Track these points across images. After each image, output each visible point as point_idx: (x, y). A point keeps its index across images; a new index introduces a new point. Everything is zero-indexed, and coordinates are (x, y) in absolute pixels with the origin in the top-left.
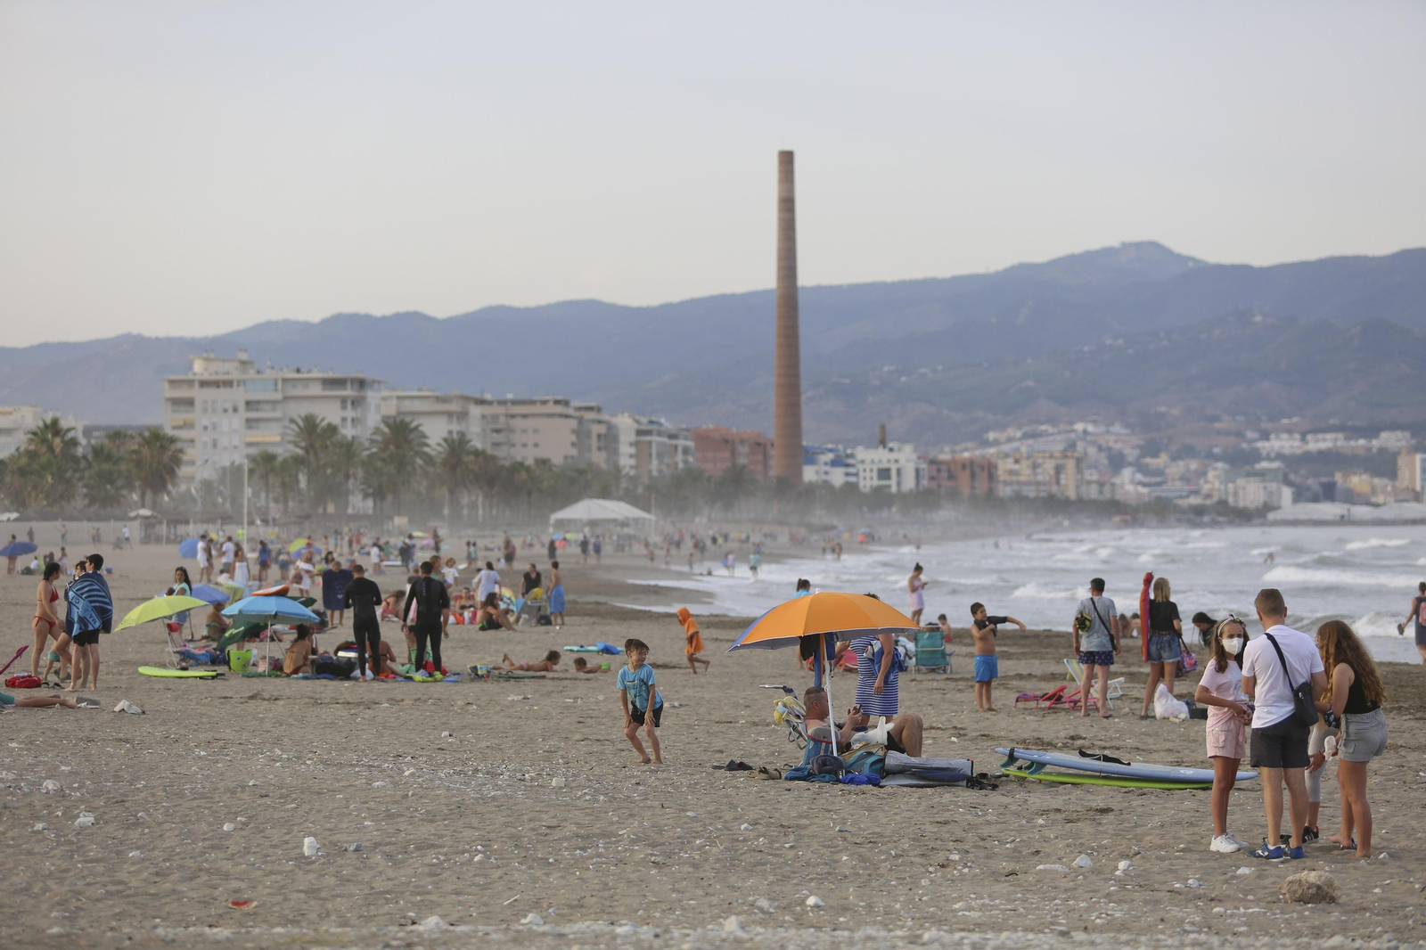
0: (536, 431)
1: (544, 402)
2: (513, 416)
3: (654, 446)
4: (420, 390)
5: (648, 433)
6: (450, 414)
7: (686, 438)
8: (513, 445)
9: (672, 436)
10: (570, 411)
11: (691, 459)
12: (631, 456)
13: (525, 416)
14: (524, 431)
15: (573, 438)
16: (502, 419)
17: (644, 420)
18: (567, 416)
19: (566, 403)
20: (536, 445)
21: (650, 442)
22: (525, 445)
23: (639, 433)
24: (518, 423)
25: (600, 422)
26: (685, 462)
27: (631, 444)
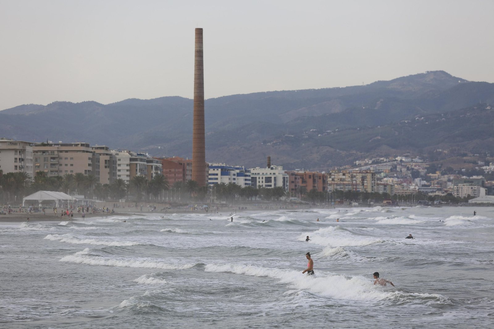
0: (72, 158)
1: (77, 145)
2: (61, 151)
3: (138, 165)
4: (2, 139)
5: (136, 160)
6: (16, 150)
7: (157, 162)
8: (61, 165)
9: (149, 161)
10: (90, 150)
11: (159, 172)
12: (127, 170)
13: (67, 151)
14: (66, 158)
15: (90, 162)
16: (56, 153)
17: (135, 154)
18: (87, 152)
19: (87, 146)
20: (72, 165)
21: (137, 164)
22: (66, 165)
23: (131, 160)
24: (63, 155)
25: (107, 154)
26: (156, 173)
27: (127, 165)
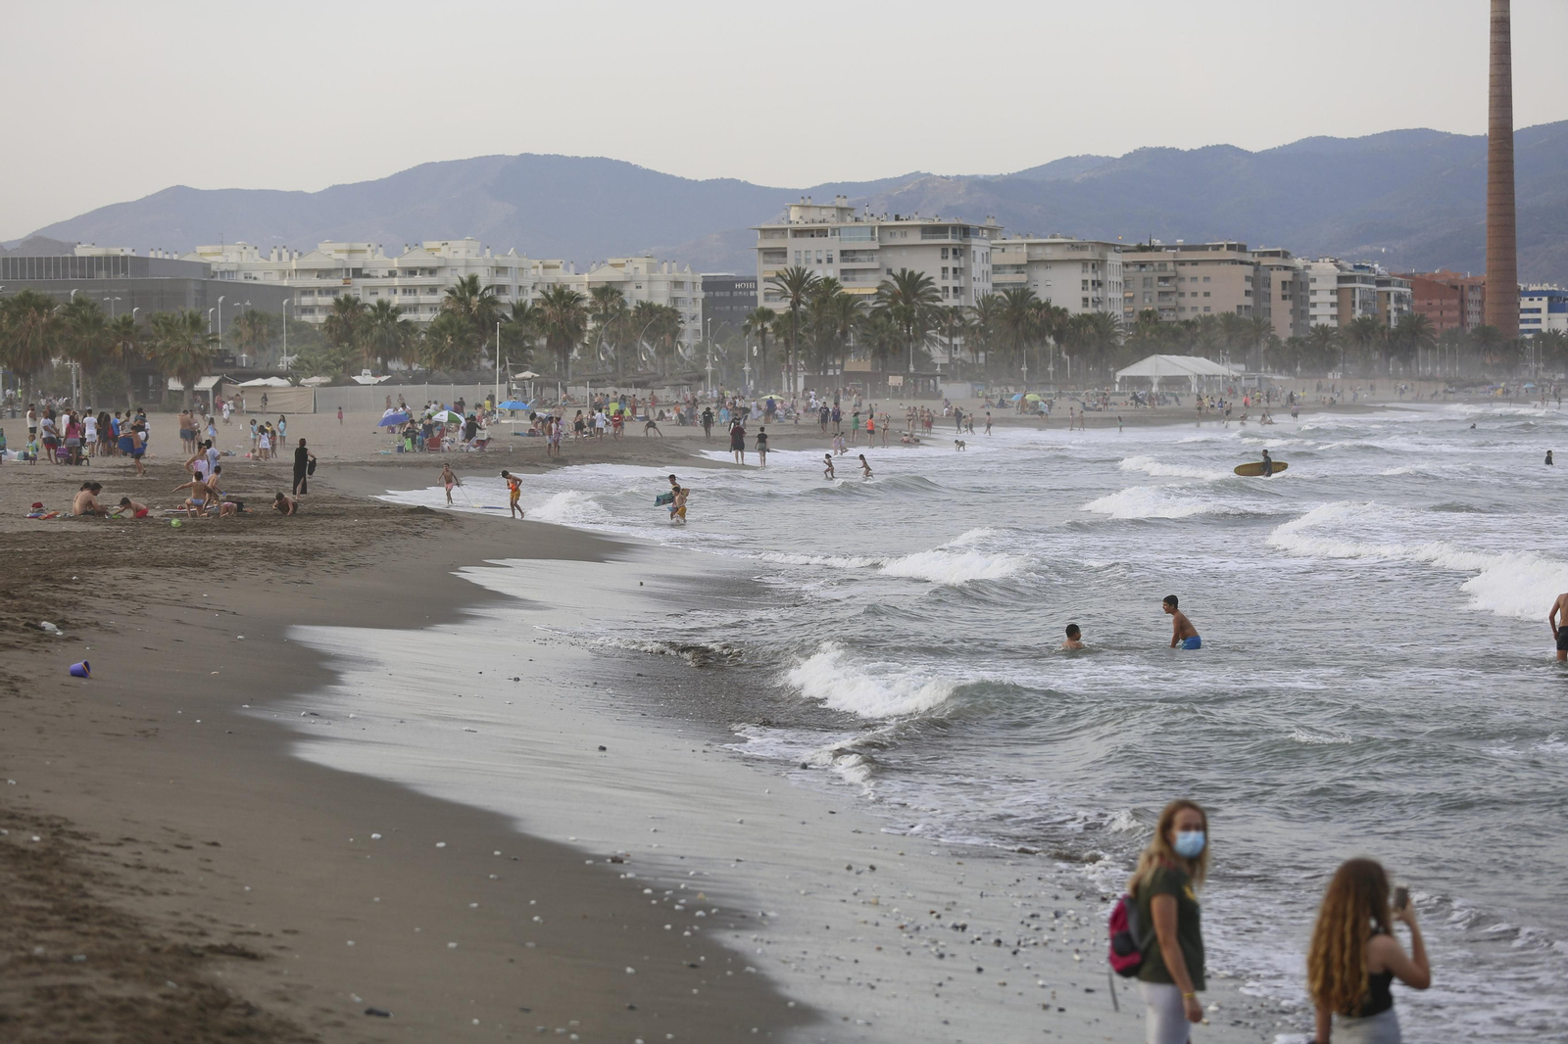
0: (1207, 279)
1: (1217, 248)
2: (1182, 263)
3: (1357, 291)
4: (1053, 237)
5: (1352, 279)
6: (1084, 262)
7: (1401, 285)
8: (1182, 294)
9: (1380, 283)
10: (1248, 258)
11: (1405, 308)
12: (1332, 305)
13: (1195, 263)
14: (1194, 279)
15: (1249, 286)
16: (1170, 266)
17: (1349, 266)
18: (1242, 263)
19: (1242, 249)
20: (1207, 294)
21: (1354, 289)
22: (1194, 294)
23: (1341, 279)
24: (1187, 271)
25: (1286, 268)
26: (1399, 310)
27: (1332, 292)
